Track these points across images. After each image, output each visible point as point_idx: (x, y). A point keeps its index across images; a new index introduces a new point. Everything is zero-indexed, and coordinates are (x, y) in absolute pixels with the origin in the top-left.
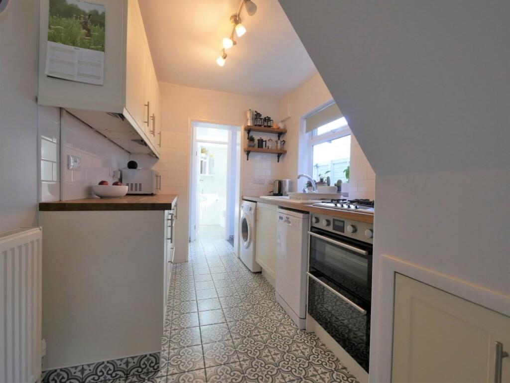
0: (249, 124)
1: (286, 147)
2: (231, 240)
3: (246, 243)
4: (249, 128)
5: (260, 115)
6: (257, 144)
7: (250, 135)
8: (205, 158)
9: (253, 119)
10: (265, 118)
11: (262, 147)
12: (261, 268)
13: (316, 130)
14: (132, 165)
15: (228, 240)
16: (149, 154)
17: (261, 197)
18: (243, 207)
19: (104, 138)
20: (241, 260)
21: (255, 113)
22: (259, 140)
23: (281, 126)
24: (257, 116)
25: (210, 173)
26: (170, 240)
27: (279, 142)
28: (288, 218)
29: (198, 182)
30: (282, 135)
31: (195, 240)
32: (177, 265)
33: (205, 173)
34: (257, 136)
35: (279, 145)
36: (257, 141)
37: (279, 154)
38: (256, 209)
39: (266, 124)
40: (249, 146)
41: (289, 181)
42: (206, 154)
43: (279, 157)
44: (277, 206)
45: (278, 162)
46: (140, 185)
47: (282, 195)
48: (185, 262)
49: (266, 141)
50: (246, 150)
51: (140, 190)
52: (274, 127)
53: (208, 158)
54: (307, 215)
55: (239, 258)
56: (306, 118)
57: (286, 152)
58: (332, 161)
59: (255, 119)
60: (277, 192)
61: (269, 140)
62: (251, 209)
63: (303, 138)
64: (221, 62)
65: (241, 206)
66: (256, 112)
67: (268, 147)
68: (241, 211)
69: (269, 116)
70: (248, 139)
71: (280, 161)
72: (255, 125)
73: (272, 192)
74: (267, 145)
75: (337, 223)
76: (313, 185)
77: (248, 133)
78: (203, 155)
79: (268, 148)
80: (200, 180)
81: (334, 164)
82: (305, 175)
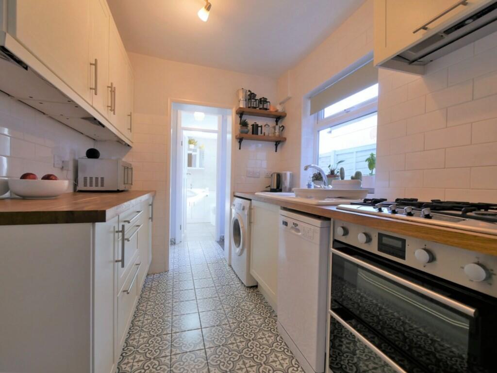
0: (241, 106)
1: (286, 134)
2: (221, 241)
3: (238, 250)
4: (242, 110)
5: (255, 95)
6: (251, 131)
7: (242, 119)
8: (195, 150)
9: (246, 100)
10: (261, 99)
11: (257, 134)
12: (257, 283)
13: (323, 110)
14: (92, 154)
15: (218, 242)
16: (118, 141)
17: (256, 194)
18: (234, 205)
19: (42, 115)
20: (232, 269)
21: (249, 93)
22: (253, 125)
23: (280, 108)
24: (251, 96)
25: (201, 166)
26: (120, 263)
27: (277, 127)
28: (296, 225)
29: (185, 176)
30: (280, 121)
31: (181, 242)
32: (155, 276)
33: (195, 166)
34: (251, 121)
35: (277, 131)
36: (251, 127)
37: (276, 142)
38: (250, 209)
39: (261, 106)
40: (242, 132)
41: (290, 174)
42: (195, 145)
43: (276, 145)
44: (279, 207)
45: (276, 151)
46: (102, 179)
47: (281, 191)
48: (166, 272)
49: (261, 127)
50: (238, 137)
51: (102, 185)
52: (272, 109)
53: (198, 150)
54: (326, 222)
55: (230, 266)
56: (310, 98)
57: (285, 139)
58: (335, 151)
59: (249, 99)
60: (275, 187)
61: (265, 126)
62: (243, 209)
63: (307, 121)
64: (204, 15)
65: (232, 204)
66: (249, 91)
67: (265, 133)
68: (233, 209)
69: (265, 97)
70: (240, 124)
71: (278, 150)
72: (249, 107)
73: (269, 186)
74: (263, 132)
75: (385, 240)
76: (324, 179)
77: (241, 117)
78: (192, 146)
79: (265, 135)
80: (187, 174)
81: (337, 155)
82: (312, 165)
